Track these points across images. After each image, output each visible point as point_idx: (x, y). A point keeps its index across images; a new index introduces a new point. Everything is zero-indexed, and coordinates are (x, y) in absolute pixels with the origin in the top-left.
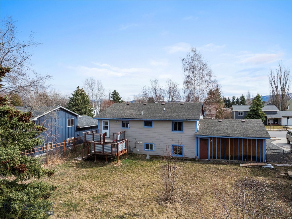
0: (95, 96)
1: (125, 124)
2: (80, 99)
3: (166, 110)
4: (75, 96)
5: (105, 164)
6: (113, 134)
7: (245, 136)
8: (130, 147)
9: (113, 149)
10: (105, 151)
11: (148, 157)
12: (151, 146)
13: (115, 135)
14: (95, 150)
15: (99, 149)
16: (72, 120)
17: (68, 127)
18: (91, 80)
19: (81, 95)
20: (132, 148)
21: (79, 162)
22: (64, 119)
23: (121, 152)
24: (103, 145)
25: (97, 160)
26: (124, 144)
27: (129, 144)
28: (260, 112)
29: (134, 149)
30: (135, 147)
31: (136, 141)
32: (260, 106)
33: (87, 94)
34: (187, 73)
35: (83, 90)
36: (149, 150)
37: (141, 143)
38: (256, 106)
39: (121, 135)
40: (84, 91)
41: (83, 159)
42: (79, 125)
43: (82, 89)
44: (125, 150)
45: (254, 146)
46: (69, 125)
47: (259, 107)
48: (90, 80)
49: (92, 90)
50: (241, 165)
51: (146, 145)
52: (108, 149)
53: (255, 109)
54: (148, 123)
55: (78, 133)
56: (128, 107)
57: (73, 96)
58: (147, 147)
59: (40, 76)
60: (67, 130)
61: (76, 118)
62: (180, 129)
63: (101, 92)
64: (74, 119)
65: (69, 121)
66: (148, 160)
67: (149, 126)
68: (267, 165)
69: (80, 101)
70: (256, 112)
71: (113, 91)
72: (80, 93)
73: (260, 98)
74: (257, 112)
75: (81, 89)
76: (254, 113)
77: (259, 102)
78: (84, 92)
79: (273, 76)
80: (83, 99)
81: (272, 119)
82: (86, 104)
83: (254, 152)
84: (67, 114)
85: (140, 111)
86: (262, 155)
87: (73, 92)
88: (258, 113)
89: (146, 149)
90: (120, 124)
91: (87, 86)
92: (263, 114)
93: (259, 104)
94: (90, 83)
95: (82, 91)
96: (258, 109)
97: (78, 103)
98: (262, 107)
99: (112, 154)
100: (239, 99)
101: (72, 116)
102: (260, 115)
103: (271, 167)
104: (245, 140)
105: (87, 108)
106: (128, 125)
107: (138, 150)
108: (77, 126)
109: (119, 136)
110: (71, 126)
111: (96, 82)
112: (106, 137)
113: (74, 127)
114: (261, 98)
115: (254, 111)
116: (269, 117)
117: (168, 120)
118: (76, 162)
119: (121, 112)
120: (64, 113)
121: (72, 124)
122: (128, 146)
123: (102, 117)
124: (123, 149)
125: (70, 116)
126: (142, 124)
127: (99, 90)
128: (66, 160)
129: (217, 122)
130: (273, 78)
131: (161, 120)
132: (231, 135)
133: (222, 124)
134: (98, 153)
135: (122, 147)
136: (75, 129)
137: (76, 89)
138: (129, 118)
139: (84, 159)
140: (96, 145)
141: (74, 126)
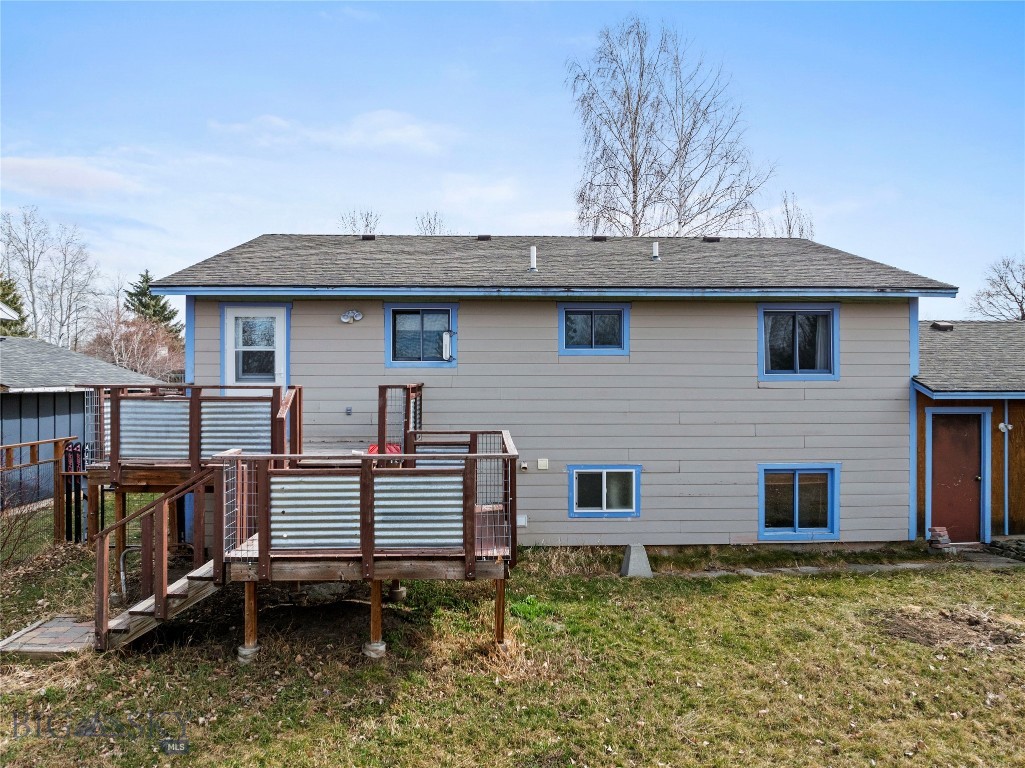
24: (368, 476)
37: (543, 462)
41: (104, 642)
49: (32, 266)
51: (581, 476)
67: (600, 343)
90: (379, 335)
99: (474, 566)
107: (522, 520)
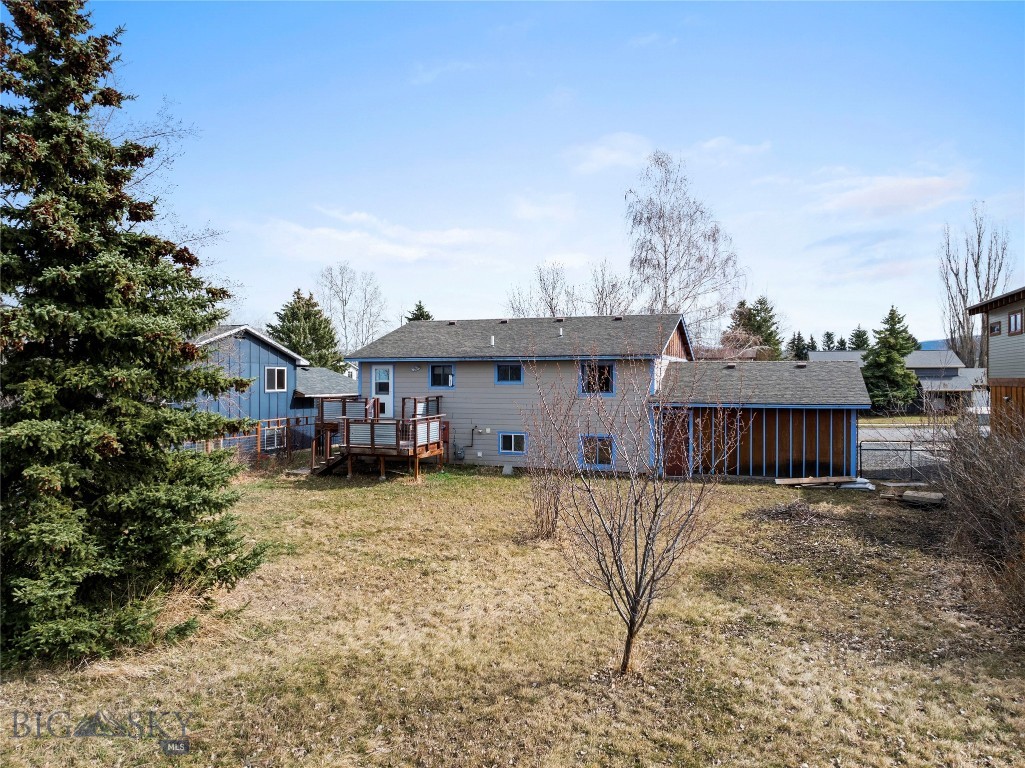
0: (353, 326)
1: (440, 373)
2: (304, 330)
3: (567, 334)
4: (289, 321)
5: (377, 482)
6: (404, 399)
7: (798, 401)
8: (455, 446)
9: (401, 442)
10: (378, 441)
11: (507, 470)
12: (520, 441)
13: (409, 404)
14: (348, 442)
15: (359, 436)
16: (281, 373)
17: (267, 391)
18: (343, 270)
19: (307, 316)
20: (461, 446)
21: (302, 479)
22: (255, 367)
23: (426, 447)
24: (372, 424)
25: (354, 472)
26: (435, 426)
27: (451, 436)
28: (899, 371)
29: (468, 451)
30: (469, 443)
31: (473, 426)
32: (898, 351)
33: (326, 315)
34: (641, 232)
35: (312, 301)
36: (511, 454)
37: (488, 430)
38: (885, 351)
39: (427, 405)
40: (316, 305)
41: (313, 471)
42: (300, 389)
43: (311, 298)
44: (438, 447)
45: (825, 433)
46: (271, 386)
47: (895, 355)
48: (336, 272)
49: (345, 303)
50: (778, 481)
51: (504, 437)
52: (387, 438)
53: (883, 360)
54: (509, 371)
55: (299, 413)
56: (453, 328)
57: (282, 318)
58: (507, 442)
59: (186, 231)
60: (264, 400)
61: (292, 367)
62: (606, 386)
63: (374, 310)
64: (285, 368)
65: (270, 372)
66: (507, 476)
67: (512, 379)
68: (854, 482)
69: (305, 338)
70: (884, 369)
71: (413, 309)
72: (303, 310)
73: (899, 323)
74: (890, 371)
75: (306, 296)
76: (878, 374)
77: (896, 338)
78: (316, 309)
79: (952, 253)
80: (314, 330)
81: (941, 392)
82: (324, 348)
83: (824, 452)
84: (264, 353)
85: (487, 339)
86: (848, 460)
87: (279, 309)
88: (892, 372)
89: (504, 448)
90: (426, 376)
91: (327, 290)
92: (906, 376)
93: (895, 345)
94: (338, 279)
95: (310, 304)
96: (890, 360)
97: (299, 342)
98: (903, 355)
99: (400, 451)
100: (847, 340)
101: (281, 361)
102: (899, 379)
103: (867, 486)
104: (798, 412)
105: (327, 361)
106: (450, 377)
107: (480, 454)
108: (295, 392)
109: (420, 408)
110: (277, 390)
111: (358, 276)
112: (381, 415)
113: (287, 393)
114: (901, 324)
115: (879, 365)
116: (928, 385)
117: (567, 358)
118: (292, 478)
119: (430, 342)
120: (255, 347)
121: (281, 385)
122: (451, 441)
123: (372, 356)
124: (432, 440)
125: (273, 357)
126: (492, 374)
127: (368, 303)
128: (262, 476)
129: (721, 370)
130: (952, 262)
131: (547, 359)
132: (754, 401)
133: (735, 373)
134: (357, 451)
135: (427, 433)
136: (290, 402)
137: (290, 299)
138: (453, 355)
139: (318, 471)
140: (353, 427)
141: (285, 390)
